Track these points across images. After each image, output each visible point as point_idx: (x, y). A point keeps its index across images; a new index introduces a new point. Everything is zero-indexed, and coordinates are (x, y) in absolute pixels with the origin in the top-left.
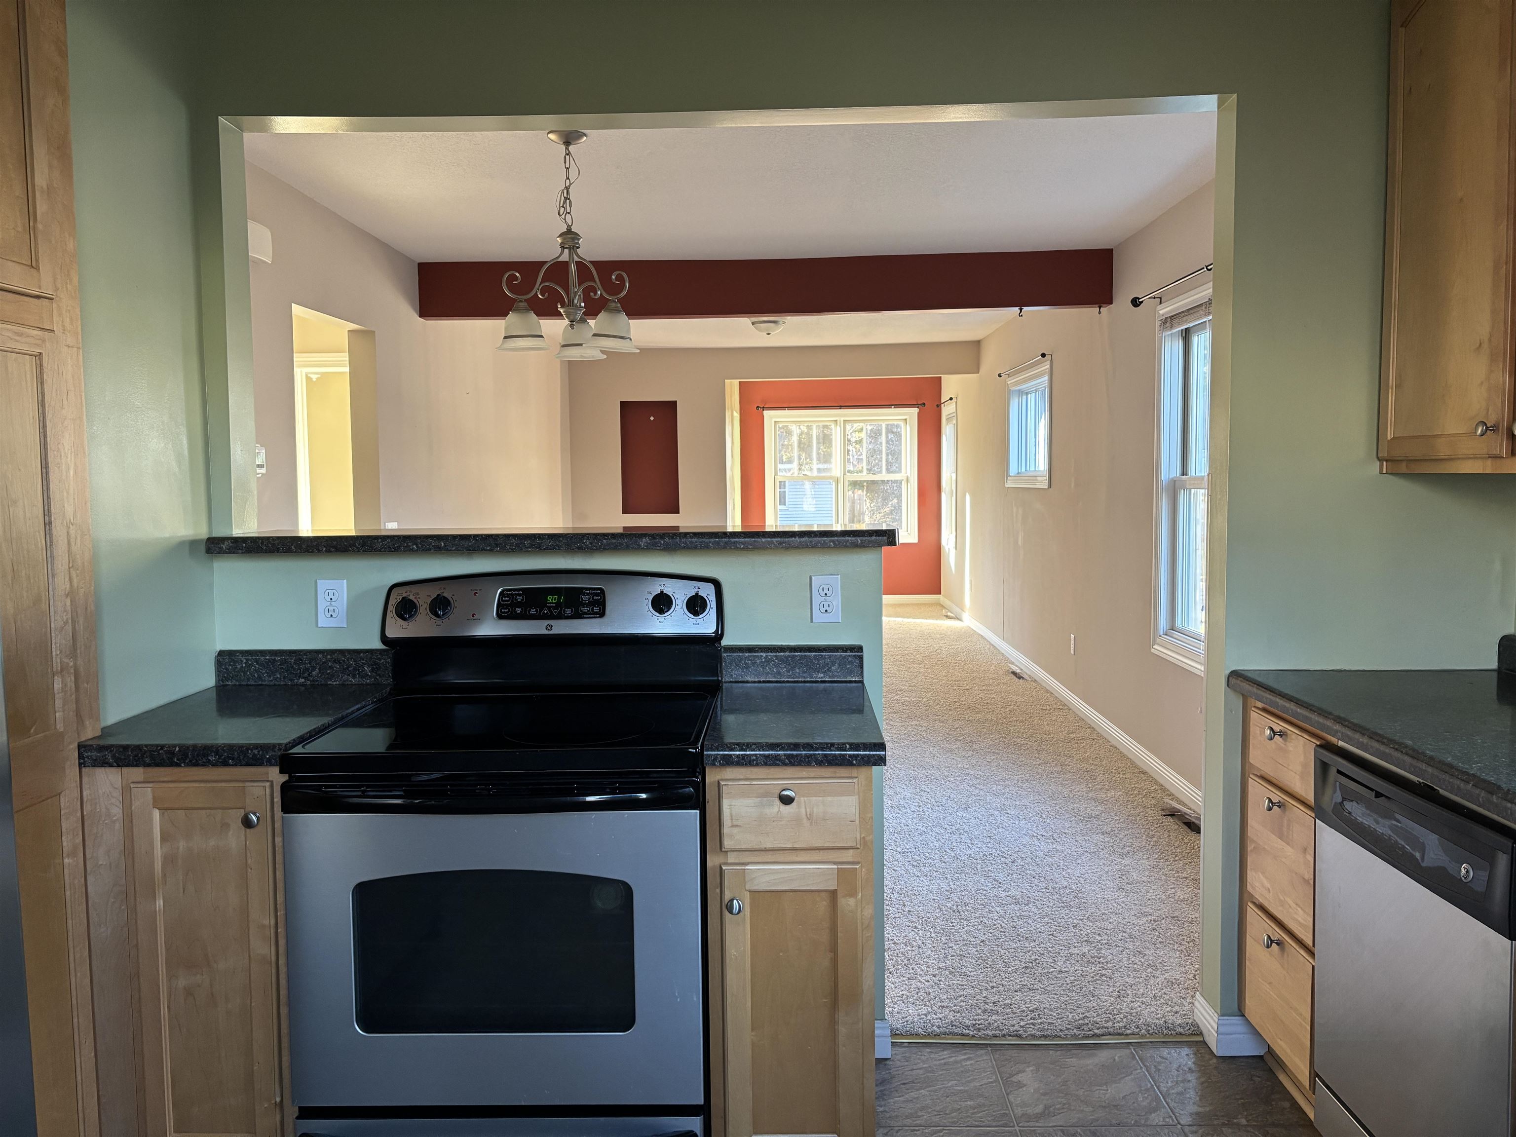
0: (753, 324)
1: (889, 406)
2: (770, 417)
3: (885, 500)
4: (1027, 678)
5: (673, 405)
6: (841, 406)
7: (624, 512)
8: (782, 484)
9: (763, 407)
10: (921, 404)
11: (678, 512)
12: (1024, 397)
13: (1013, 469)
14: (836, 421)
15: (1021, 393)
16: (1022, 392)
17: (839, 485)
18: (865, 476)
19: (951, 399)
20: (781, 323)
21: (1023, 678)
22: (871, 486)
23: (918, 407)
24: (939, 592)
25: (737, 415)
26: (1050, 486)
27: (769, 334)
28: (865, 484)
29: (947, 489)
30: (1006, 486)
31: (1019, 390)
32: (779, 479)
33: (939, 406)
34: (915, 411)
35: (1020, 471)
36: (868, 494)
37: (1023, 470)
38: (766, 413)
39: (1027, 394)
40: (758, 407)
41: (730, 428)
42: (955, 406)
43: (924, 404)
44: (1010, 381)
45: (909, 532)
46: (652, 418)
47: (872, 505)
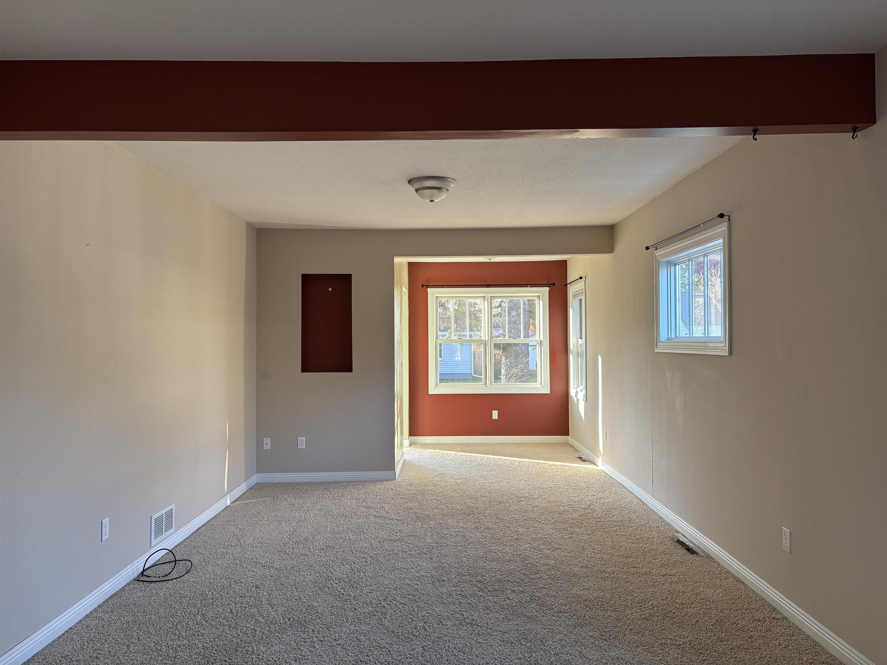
0: (417, 190)
1: (525, 285)
2: (433, 293)
3: (517, 357)
4: (701, 553)
5: (348, 278)
6: (489, 285)
7: (304, 369)
8: (440, 345)
9: (427, 285)
10: (551, 284)
11: (350, 370)
12: (673, 268)
13: (663, 335)
14: (484, 297)
15: (669, 264)
16: (671, 263)
17: (487, 347)
18: (507, 340)
19: (581, 278)
20: (444, 190)
21: (696, 553)
22: (505, 348)
23: (549, 287)
24: (568, 434)
25: (405, 290)
26: (731, 352)
27: (432, 201)
28: (502, 346)
29: (575, 351)
30: (656, 351)
31: (668, 262)
32: (439, 341)
33: (566, 285)
34: (546, 289)
35: (670, 337)
36: (504, 353)
37: (673, 336)
38: (430, 290)
39: (675, 265)
40: (423, 285)
41: (399, 299)
42: (583, 284)
43: (554, 284)
44: (658, 253)
45: (543, 385)
46: (330, 289)
47: (507, 361)
